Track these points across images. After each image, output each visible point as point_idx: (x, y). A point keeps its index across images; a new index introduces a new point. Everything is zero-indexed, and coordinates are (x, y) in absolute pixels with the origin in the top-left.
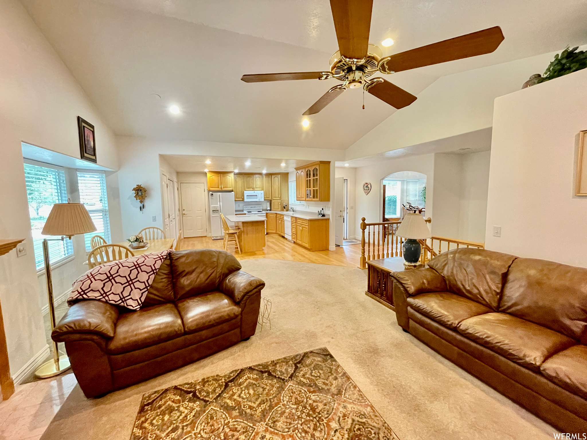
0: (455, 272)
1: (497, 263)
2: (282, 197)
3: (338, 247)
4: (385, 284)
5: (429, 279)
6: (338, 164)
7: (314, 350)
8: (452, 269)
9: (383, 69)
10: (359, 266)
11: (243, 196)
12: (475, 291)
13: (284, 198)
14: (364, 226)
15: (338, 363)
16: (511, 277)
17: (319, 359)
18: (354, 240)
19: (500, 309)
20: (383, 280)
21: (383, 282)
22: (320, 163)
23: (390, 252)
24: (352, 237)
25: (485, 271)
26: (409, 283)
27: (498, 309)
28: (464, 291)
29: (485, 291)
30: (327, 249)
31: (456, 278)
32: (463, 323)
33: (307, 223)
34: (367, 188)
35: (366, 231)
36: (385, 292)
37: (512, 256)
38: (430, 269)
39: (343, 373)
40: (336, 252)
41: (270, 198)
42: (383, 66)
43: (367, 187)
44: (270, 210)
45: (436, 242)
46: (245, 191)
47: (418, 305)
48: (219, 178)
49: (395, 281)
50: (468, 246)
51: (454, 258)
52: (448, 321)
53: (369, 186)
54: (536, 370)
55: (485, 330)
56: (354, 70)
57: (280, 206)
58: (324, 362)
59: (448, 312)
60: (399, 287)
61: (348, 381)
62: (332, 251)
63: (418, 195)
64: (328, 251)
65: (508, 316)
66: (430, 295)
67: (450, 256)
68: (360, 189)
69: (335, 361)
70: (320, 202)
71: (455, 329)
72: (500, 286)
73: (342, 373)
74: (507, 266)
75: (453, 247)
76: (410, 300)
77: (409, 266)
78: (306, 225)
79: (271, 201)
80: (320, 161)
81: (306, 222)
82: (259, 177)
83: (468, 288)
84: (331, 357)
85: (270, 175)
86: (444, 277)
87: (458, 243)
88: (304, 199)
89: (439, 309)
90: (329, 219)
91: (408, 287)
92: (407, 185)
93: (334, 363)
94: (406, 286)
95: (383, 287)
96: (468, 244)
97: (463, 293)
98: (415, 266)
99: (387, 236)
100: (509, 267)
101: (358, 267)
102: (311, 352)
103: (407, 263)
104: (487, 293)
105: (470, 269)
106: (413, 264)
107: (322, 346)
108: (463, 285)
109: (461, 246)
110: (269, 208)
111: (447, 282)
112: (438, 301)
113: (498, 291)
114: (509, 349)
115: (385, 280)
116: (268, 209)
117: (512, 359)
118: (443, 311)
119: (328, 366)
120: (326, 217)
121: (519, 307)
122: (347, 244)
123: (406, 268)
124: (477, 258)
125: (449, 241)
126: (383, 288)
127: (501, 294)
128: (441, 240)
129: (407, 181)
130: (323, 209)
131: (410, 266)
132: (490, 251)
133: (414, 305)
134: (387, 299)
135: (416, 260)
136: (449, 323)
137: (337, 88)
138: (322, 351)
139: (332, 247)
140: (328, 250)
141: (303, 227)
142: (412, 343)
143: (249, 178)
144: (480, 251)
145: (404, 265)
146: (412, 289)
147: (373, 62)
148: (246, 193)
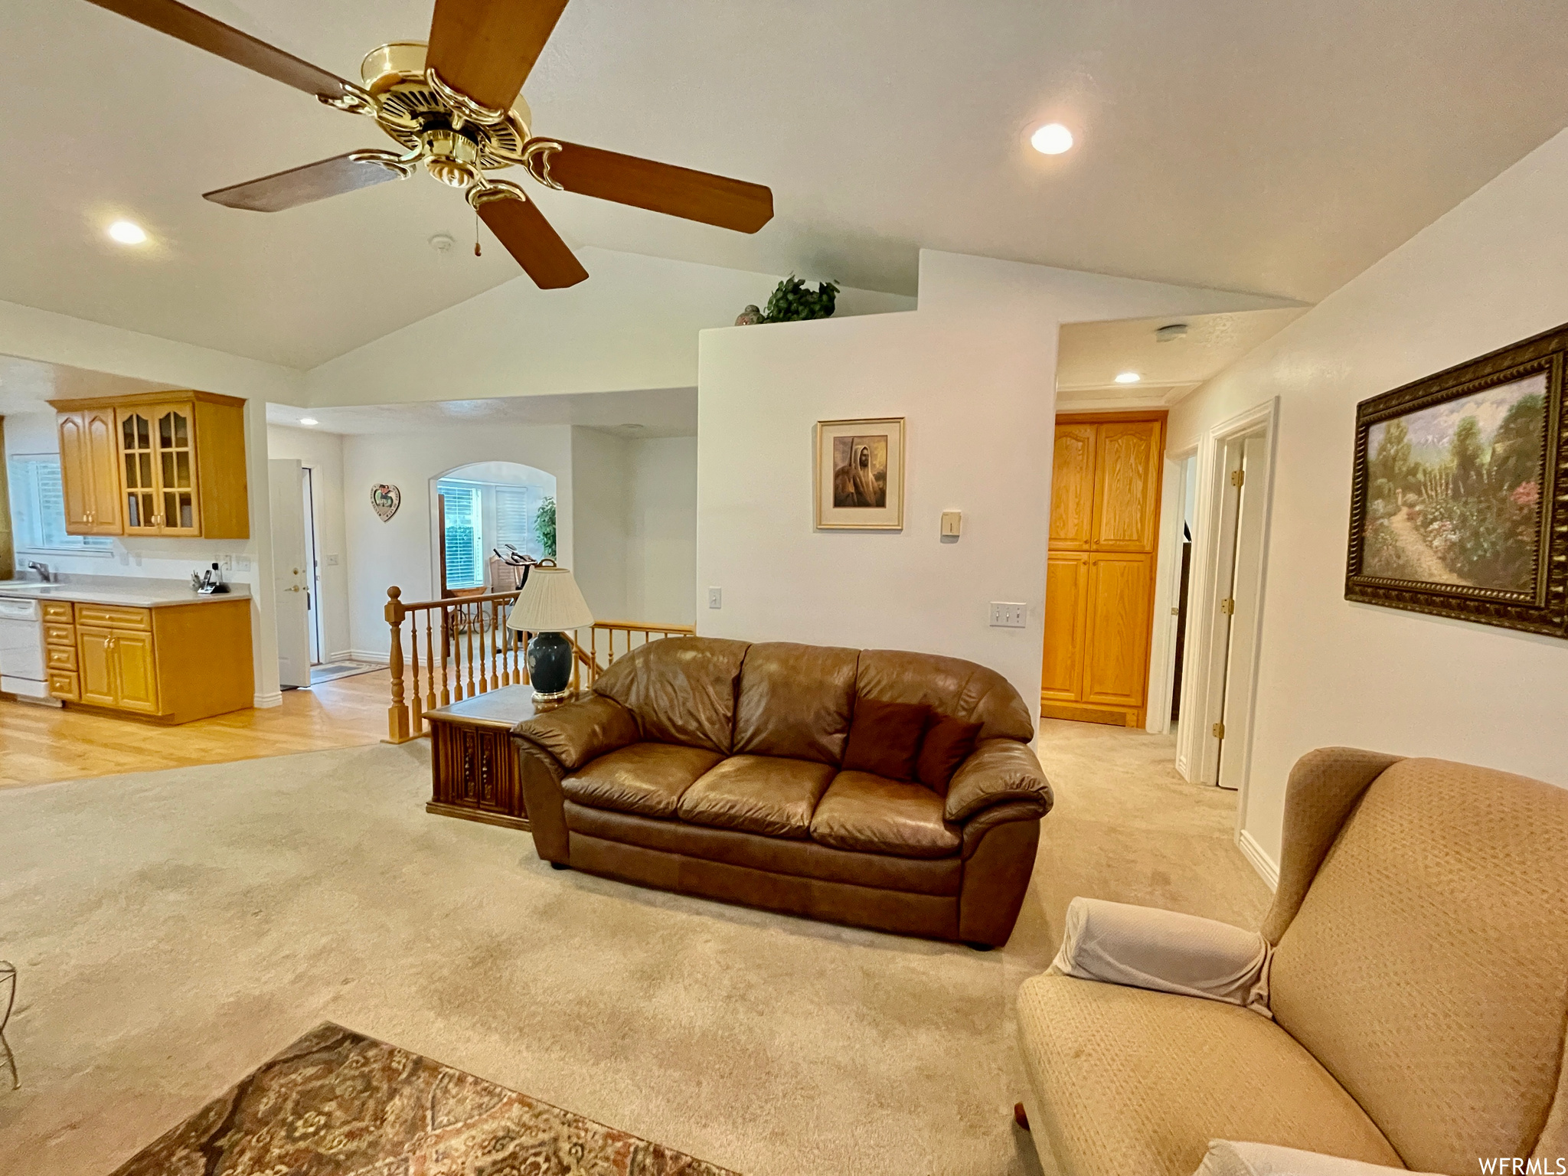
0: (652, 694)
1: (722, 660)
3: (290, 692)
4: (489, 765)
5: (605, 721)
6: (274, 413)
7: (282, 1053)
8: (647, 689)
9: (537, 165)
10: (387, 738)
12: (693, 725)
14: (397, 612)
15: (384, 1047)
16: (746, 683)
17: (311, 1071)
18: (347, 664)
19: (735, 750)
20: (483, 754)
21: (482, 759)
22: (199, 399)
23: (477, 679)
24: (338, 654)
25: (705, 680)
26: (562, 743)
27: (730, 752)
28: (673, 731)
29: (709, 719)
30: (248, 707)
31: (655, 706)
32: (688, 794)
33: (141, 622)
34: (386, 499)
35: (406, 626)
36: (488, 788)
37: (744, 643)
38: (601, 699)
39: (411, 1064)
40: (285, 711)
42: (538, 156)
43: (385, 497)
45: (602, 634)
47: (591, 789)
49: (526, 745)
50: (666, 634)
51: (646, 663)
52: (659, 803)
53: (392, 495)
54: (804, 835)
55: (725, 796)
56: (455, 131)
58: (331, 1071)
59: (656, 783)
60: (538, 758)
61: (436, 1077)
62: (268, 710)
63: (526, 528)
64: (247, 712)
65: (748, 757)
66: (613, 756)
67: (639, 662)
68: (363, 503)
69: (375, 1044)
70: (202, 540)
71: (673, 816)
72: (731, 703)
73: (410, 1066)
74: (739, 663)
75: (638, 640)
76: (569, 783)
77: (546, 702)
78: (140, 631)
80: (195, 392)
81: (138, 618)
83: (680, 723)
84: (356, 1039)
86: (630, 711)
87: (647, 631)
88: (117, 528)
89: (638, 784)
90: (248, 601)
91: (563, 753)
92: (497, 501)
93: (371, 1053)
94: (557, 750)
95: (483, 773)
96: (666, 631)
97: (672, 736)
98: (560, 700)
99: (452, 642)
100: (742, 663)
101: (382, 741)
102: (270, 1066)
103: (540, 696)
104: (712, 723)
105: (681, 681)
106: (556, 697)
107: (314, 1024)
108: (670, 719)
109: (654, 637)
111: (639, 720)
112: (629, 766)
113: (729, 714)
114: (767, 816)
115: (487, 753)
117: (773, 831)
118: (645, 786)
119: (353, 1072)
120: (233, 595)
121: (763, 735)
122: (324, 679)
123: (537, 709)
124: (689, 655)
125: (629, 629)
126: (485, 776)
127: (733, 720)
128: (611, 627)
129: (498, 489)
130: (215, 567)
131: (550, 701)
132: (709, 639)
133: (582, 792)
134: (496, 806)
135: (562, 685)
136: (662, 806)
137: (379, 158)
138: (315, 1041)
139: (267, 694)
140: (251, 708)
141: (118, 639)
142: (581, 888)
144: (689, 641)
145: (534, 701)
146: (571, 754)
147: (510, 134)
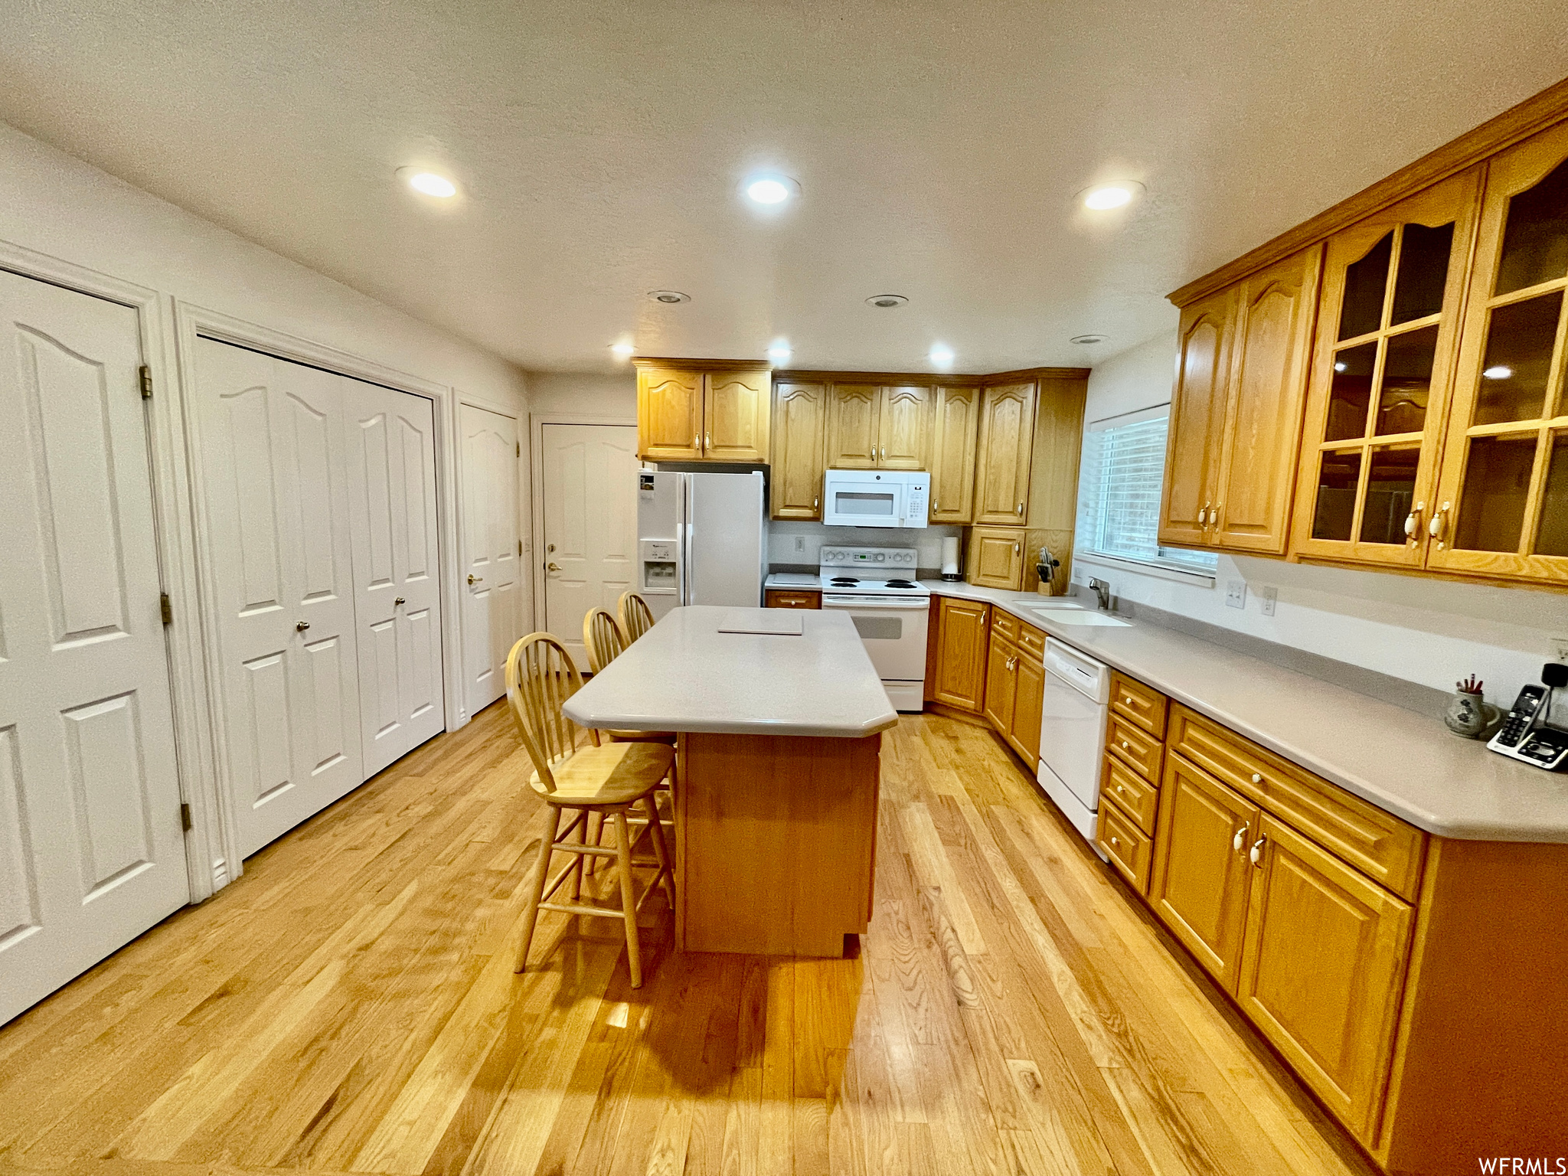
2: (1033, 509)
11: (821, 496)
13: (1045, 518)
41: (963, 517)
44: (960, 577)
46: (829, 473)
48: (697, 394)
57: (1016, 561)
79: (964, 534)
82: (913, 399)
85: (975, 387)
88: (1273, 540)
110: (952, 569)
116: (946, 571)
143: (856, 400)
148: (836, 481)
